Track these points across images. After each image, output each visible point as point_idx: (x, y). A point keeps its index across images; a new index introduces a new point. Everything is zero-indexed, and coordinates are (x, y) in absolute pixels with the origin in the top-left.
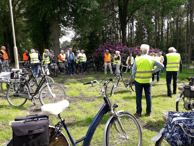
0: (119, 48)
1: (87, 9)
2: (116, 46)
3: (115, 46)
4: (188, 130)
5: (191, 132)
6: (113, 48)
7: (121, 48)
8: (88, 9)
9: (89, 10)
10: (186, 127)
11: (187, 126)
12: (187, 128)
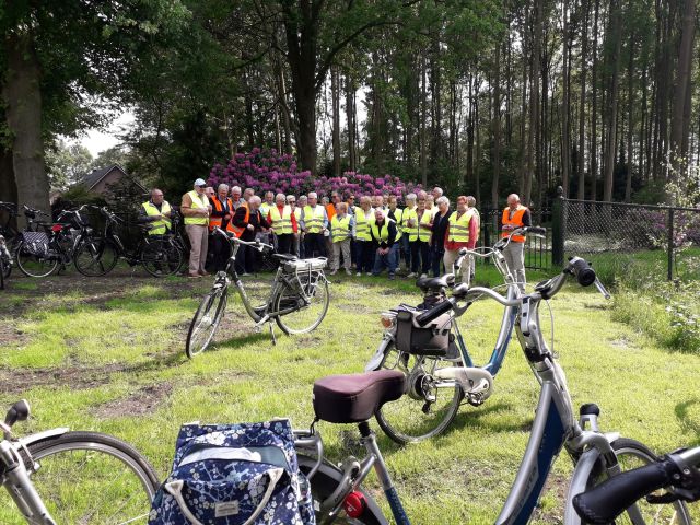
0: (280, 179)
1: (142, 26)
2: (271, 169)
3: (266, 169)
4: (206, 505)
5: (217, 515)
6: (262, 177)
7: (289, 179)
8: (146, 27)
9: (147, 30)
10: (197, 495)
11: (202, 492)
12: (202, 498)
